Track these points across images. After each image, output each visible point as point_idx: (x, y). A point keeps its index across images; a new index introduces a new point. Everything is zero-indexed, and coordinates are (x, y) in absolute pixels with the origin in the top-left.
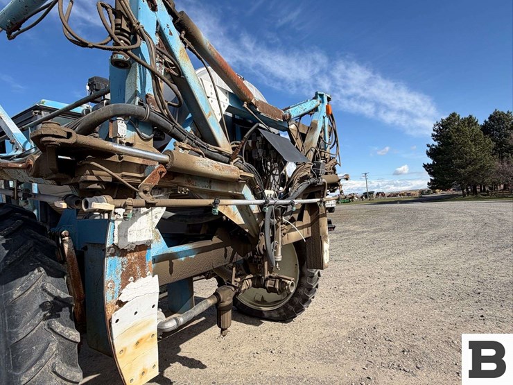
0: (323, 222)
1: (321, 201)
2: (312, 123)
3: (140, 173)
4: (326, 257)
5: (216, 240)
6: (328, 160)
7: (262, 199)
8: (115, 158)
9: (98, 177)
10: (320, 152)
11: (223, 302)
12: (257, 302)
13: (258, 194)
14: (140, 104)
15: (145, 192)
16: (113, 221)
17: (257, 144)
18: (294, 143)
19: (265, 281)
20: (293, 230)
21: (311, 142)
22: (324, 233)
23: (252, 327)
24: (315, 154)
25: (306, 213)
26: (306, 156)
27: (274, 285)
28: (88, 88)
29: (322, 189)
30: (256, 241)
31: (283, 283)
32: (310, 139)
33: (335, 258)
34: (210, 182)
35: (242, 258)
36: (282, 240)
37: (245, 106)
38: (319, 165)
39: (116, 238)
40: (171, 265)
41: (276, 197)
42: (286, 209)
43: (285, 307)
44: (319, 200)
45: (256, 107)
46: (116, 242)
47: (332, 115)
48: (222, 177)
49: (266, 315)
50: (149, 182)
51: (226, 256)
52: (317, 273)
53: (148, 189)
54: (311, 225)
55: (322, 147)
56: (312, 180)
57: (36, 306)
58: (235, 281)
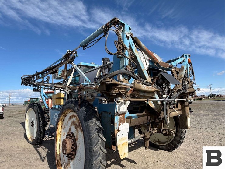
0: (187, 109)
1: (186, 100)
2: (181, 67)
3: (125, 90)
4: (189, 124)
5: (144, 113)
6: (189, 82)
7: (162, 99)
8: (119, 86)
9: (115, 92)
10: (186, 79)
11: (146, 137)
12: (156, 141)
13: (161, 97)
14: (125, 69)
15: (128, 96)
16: (117, 105)
17: (159, 78)
18: (174, 76)
19: (162, 131)
20: (174, 111)
21: (181, 75)
22: (188, 113)
23: (154, 151)
24: (183, 80)
25: (179, 104)
26: (179, 81)
27: (167, 133)
28: (103, 61)
29: (187, 95)
30: (159, 114)
31: (170, 132)
32: (181, 74)
33: (193, 126)
34: (144, 92)
35: (153, 121)
36: (169, 115)
37: (155, 64)
38: (185, 85)
39: (118, 110)
40: (130, 120)
41: (167, 98)
42: (171, 103)
43: (169, 144)
44: (185, 99)
45: (159, 64)
46: (117, 111)
47: (191, 63)
48: (149, 91)
49: (160, 147)
50: (129, 93)
51: (148, 119)
52: (184, 131)
53: (129, 95)
54: (181, 109)
55: (186, 77)
56: (182, 91)
57: (95, 129)
58: (151, 129)
